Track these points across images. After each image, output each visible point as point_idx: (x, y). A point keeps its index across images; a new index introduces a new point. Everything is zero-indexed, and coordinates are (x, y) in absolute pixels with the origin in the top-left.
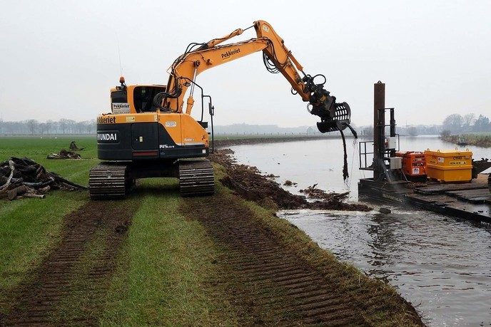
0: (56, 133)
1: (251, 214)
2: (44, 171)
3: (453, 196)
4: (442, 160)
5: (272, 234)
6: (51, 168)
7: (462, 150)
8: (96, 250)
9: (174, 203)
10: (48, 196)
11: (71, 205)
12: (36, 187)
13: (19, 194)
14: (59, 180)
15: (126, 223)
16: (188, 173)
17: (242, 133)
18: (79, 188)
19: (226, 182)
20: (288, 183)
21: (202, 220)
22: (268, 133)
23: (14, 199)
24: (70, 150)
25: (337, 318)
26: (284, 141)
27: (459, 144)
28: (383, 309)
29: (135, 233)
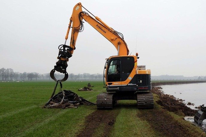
0: (81, 79)
1: (172, 118)
2: (77, 96)
5: (183, 128)
6: (80, 95)
8: (100, 132)
9: (135, 112)
10: (79, 107)
11: (88, 112)
12: (73, 103)
13: (66, 106)
14: (84, 100)
15: (113, 121)
16: (142, 98)
17: (166, 79)
18: (92, 104)
19: (159, 102)
20: (189, 104)
21: (148, 120)
22: (179, 79)
23: (65, 108)
24: (88, 87)
26: (187, 83)
29: (117, 125)
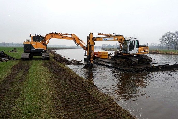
1: (59, 66)
2: (7, 55)
3: (104, 61)
4: (102, 54)
5: (64, 70)
6: (8, 54)
7: (106, 51)
8: (20, 75)
9: (41, 62)
10: (8, 61)
11: (14, 63)
12: (4, 59)
14: (11, 58)
15: (28, 68)
17: (58, 47)
18: (16, 59)
19: (54, 58)
20: (68, 59)
21: (48, 67)
22: (64, 47)
24: (14, 50)
25: (79, 90)
27: (105, 50)
28: (90, 87)
29: (30, 70)
